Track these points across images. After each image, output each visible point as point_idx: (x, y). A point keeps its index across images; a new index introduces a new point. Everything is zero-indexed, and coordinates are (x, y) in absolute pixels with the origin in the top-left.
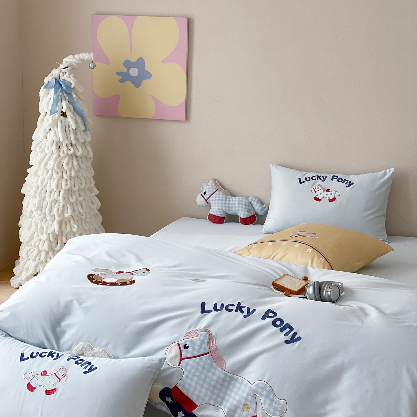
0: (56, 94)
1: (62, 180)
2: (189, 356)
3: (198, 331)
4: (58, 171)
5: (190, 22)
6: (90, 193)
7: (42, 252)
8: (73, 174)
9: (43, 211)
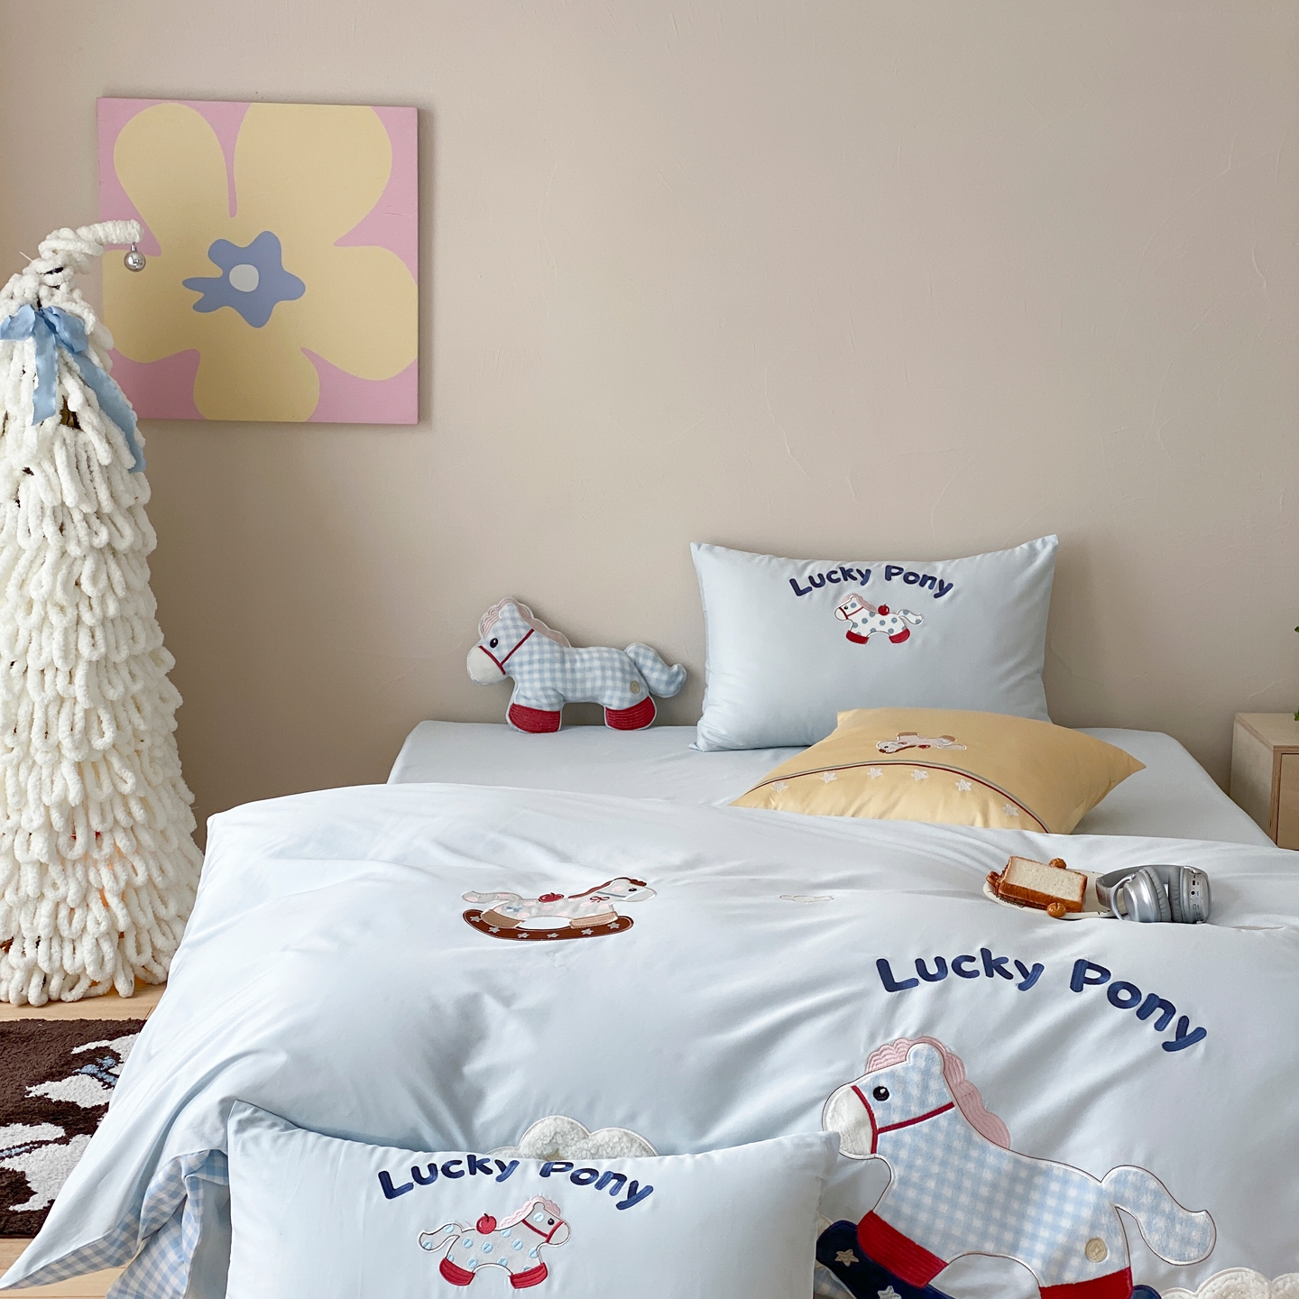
0: (43, 357)
1: (77, 630)
2: (897, 1121)
3: (901, 1045)
4: (65, 603)
5: (424, 121)
6: (156, 668)
7: (23, 868)
8: (112, 609)
9: (23, 735)
